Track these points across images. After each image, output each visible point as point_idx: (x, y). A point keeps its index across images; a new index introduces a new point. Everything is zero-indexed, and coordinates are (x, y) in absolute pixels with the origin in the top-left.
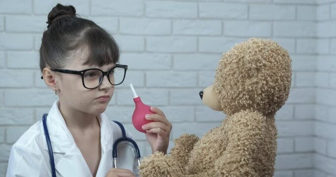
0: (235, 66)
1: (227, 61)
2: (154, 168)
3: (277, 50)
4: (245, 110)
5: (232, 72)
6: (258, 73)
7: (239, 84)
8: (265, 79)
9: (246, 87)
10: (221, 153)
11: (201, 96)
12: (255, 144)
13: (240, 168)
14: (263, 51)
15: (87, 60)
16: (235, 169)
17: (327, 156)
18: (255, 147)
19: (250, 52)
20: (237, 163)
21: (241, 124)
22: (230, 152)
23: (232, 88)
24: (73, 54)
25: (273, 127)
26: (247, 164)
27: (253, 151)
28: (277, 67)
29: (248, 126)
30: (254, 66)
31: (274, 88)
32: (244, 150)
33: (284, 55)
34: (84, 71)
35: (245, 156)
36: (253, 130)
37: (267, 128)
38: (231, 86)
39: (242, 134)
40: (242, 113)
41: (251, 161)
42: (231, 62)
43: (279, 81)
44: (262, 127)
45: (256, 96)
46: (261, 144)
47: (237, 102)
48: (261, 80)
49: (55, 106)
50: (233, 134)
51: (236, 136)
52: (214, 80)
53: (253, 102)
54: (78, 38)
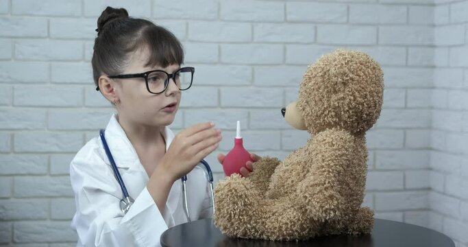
0: (320, 80)
1: (312, 74)
2: (231, 191)
3: (366, 63)
4: (330, 128)
5: (317, 87)
6: (345, 87)
7: (325, 100)
8: (353, 95)
9: (332, 103)
10: (304, 175)
11: (284, 114)
12: (341, 166)
13: (324, 191)
14: (350, 64)
15: (148, 61)
16: (318, 192)
17: (444, 194)
18: (341, 168)
19: (336, 65)
20: (321, 186)
21: (326, 143)
22: (314, 174)
23: (316, 105)
24: (132, 56)
25: (363, 148)
26: (332, 187)
27: (339, 173)
28: (366, 81)
29: (334, 145)
30: (340, 80)
31: (363, 104)
32: (329, 172)
33: (374, 68)
34: (148, 73)
35: (329, 178)
36: (339, 150)
37: (355, 150)
38: (315, 102)
39: (327, 155)
40: (327, 131)
41: (336, 184)
42: (316, 76)
43: (368, 96)
44: (349, 147)
45: (343, 113)
46: (348, 166)
47: (322, 120)
48: (348, 95)
49: (113, 119)
50: (317, 154)
51: (320, 156)
52: (298, 95)
53: (340, 120)
54: (135, 39)
